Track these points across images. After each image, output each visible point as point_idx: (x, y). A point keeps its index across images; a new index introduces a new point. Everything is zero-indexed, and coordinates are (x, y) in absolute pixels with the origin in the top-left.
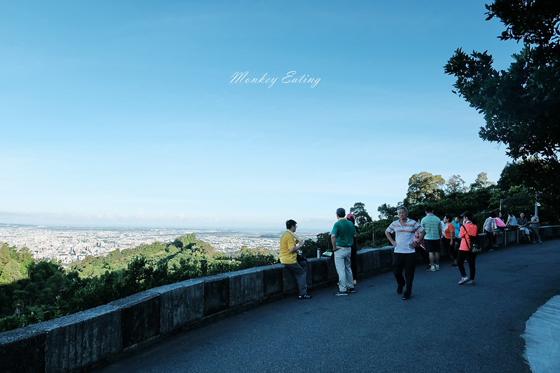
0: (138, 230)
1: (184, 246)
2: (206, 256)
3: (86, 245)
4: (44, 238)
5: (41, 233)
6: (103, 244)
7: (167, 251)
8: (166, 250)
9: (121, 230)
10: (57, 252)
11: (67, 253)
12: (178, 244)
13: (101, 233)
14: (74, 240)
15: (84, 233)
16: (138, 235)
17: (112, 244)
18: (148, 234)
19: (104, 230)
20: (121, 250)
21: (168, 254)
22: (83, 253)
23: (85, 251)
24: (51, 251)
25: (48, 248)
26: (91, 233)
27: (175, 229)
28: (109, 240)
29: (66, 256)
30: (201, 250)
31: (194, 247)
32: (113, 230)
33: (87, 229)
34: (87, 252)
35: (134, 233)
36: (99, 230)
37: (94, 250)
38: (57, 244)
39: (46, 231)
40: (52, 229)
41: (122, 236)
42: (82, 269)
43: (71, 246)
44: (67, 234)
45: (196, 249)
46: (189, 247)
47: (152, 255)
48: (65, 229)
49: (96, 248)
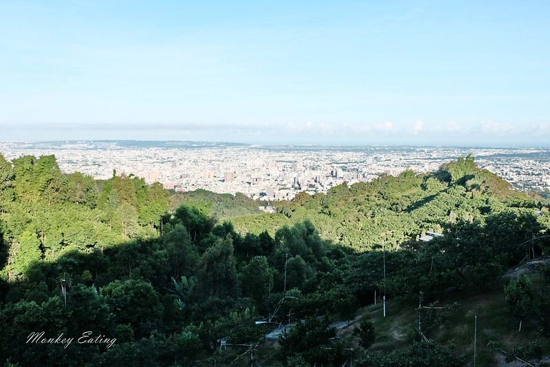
0: (395, 150)
1: (454, 179)
2: (491, 199)
3: (315, 174)
4: (258, 162)
5: (256, 156)
6: (341, 173)
7: (424, 187)
8: (422, 185)
9: (368, 150)
10: (275, 185)
11: (289, 186)
12: (444, 176)
13: (338, 156)
14: (299, 166)
15: (313, 155)
16: (395, 158)
17: (355, 173)
18: (412, 156)
19: (343, 150)
20: (349, 184)
21: (426, 194)
22: (311, 186)
23: (313, 183)
24: (267, 183)
25: (263, 177)
26: (323, 155)
27: (458, 148)
28: (349, 166)
29: (287, 191)
30: (483, 188)
31: (469, 183)
32: (356, 150)
33: (316, 149)
34: (317, 185)
35: (389, 156)
36: (335, 151)
37: (327, 182)
38: (275, 172)
39: (261, 153)
40: (268, 149)
41: (370, 160)
42: (290, 213)
43: (295, 175)
44: (289, 156)
45: (473, 186)
46: (462, 182)
47: (399, 195)
48: (287, 149)
49: (331, 179)
